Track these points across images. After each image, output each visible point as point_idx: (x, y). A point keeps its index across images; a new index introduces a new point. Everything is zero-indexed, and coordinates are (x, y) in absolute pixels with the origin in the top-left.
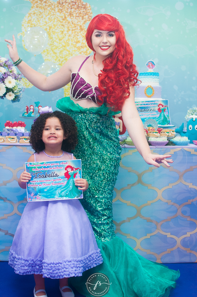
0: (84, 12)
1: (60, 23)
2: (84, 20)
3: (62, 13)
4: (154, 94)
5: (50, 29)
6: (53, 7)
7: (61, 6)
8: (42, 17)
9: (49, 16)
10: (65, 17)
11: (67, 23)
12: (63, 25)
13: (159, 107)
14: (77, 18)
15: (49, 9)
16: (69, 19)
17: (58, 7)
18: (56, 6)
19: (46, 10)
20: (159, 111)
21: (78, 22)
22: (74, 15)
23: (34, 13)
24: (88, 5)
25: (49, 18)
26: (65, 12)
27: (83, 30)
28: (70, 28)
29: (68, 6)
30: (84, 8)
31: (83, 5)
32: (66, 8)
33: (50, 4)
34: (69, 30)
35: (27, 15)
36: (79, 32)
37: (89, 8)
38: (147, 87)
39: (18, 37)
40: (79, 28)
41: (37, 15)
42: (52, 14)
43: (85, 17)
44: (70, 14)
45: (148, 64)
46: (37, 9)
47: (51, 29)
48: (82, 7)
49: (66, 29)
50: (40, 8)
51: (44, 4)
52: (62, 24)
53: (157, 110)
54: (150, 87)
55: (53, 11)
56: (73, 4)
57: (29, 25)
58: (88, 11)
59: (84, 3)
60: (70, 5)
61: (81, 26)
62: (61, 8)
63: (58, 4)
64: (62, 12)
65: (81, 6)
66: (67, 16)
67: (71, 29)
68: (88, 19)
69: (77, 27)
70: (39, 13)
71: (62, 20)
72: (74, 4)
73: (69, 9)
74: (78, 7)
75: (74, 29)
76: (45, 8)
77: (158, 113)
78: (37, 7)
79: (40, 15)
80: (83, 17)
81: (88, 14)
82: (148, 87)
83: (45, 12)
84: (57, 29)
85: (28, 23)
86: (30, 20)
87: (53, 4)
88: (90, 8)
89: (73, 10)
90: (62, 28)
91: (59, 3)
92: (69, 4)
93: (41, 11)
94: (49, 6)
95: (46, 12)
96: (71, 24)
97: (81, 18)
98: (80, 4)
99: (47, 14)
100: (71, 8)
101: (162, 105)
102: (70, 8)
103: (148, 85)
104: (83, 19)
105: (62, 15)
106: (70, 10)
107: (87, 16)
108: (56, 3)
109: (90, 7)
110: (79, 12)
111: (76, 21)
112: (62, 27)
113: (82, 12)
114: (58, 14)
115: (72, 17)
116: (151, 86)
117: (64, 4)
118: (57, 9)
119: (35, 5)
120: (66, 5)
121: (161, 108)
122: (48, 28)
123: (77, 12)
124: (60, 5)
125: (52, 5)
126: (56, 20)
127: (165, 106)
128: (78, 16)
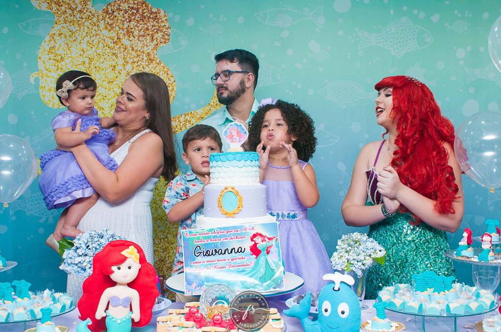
0: (153, 26)
1: (108, 50)
2: (155, 42)
3: (112, 31)
4: (241, 208)
5: (89, 63)
6: (95, 19)
7: (109, 18)
8: (75, 41)
9: (87, 39)
10: (118, 38)
11: (122, 50)
12: (114, 54)
13: (253, 243)
14: (141, 38)
15: (87, 24)
16: (125, 41)
17: (104, 19)
18: (101, 17)
19: (82, 27)
20: (254, 253)
21: (142, 47)
22: (136, 33)
23: (60, 34)
24: (162, 13)
25: (88, 42)
26: (117, 28)
27: (154, 62)
28: (128, 59)
29: (123, 17)
30: (155, 18)
31: (152, 13)
32: (119, 21)
33: (90, 14)
34: (127, 62)
35: (48, 38)
36: (145, 66)
37: (164, 19)
38: (223, 191)
39: (32, 81)
40: (145, 58)
41: (66, 37)
42: (94, 33)
43: (156, 36)
44: (128, 32)
45: (228, 131)
46: (64, 25)
47: (93, 63)
48: (149, 18)
49: (121, 61)
50: (71, 24)
51: (78, 16)
52: (113, 51)
53: (248, 250)
54: (230, 190)
55: (95, 28)
56: (133, 13)
57: (52, 56)
58: (163, 24)
59: (154, 10)
60: (126, 15)
61: (149, 54)
62: (111, 22)
63: (105, 15)
64: (113, 28)
65: (149, 15)
66: (121, 36)
67: (130, 61)
68: (162, 40)
69: (141, 56)
70: (70, 33)
71: (112, 45)
72: (135, 11)
73: (125, 23)
74: (143, 18)
75: (136, 60)
76: (80, 22)
77: (251, 258)
78: (65, 22)
79: (70, 36)
80: (152, 36)
81: (161, 31)
82: (226, 191)
83: (79, 31)
84: (103, 62)
85: (50, 52)
86: (54, 47)
87: (96, 15)
88: (166, 18)
89: (133, 24)
90: (113, 60)
91: (107, 12)
92: (126, 12)
93: (72, 28)
94: (88, 18)
95: (82, 30)
96: (130, 51)
97: (148, 38)
98: (145, 11)
99: (84, 34)
100: (130, 21)
101: (261, 235)
102: (128, 20)
103: (226, 185)
104: (152, 40)
105: (113, 34)
106: (128, 24)
107: (160, 34)
108: (101, 12)
109: (165, 16)
110: (146, 26)
111: (140, 44)
112: (114, 57)
113: (150, 27)
114: (105, 32)
115: (132, 38)
116: (233, 188)
117: (115, 14)
118: (102, 24)
119: (61, 19)
120: (119, 15)
121: (258, 245)
122: (87, 61)
123: (140, 28)
124: (108, 16)
125: (92, 17)
126: (101, 45)
127: (270, 239)
128: (143, 36)
